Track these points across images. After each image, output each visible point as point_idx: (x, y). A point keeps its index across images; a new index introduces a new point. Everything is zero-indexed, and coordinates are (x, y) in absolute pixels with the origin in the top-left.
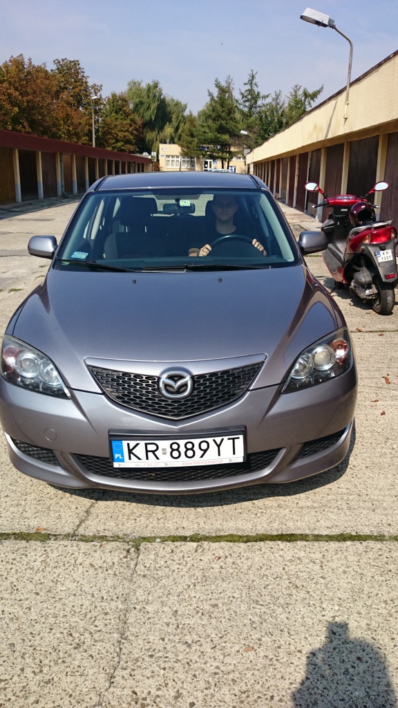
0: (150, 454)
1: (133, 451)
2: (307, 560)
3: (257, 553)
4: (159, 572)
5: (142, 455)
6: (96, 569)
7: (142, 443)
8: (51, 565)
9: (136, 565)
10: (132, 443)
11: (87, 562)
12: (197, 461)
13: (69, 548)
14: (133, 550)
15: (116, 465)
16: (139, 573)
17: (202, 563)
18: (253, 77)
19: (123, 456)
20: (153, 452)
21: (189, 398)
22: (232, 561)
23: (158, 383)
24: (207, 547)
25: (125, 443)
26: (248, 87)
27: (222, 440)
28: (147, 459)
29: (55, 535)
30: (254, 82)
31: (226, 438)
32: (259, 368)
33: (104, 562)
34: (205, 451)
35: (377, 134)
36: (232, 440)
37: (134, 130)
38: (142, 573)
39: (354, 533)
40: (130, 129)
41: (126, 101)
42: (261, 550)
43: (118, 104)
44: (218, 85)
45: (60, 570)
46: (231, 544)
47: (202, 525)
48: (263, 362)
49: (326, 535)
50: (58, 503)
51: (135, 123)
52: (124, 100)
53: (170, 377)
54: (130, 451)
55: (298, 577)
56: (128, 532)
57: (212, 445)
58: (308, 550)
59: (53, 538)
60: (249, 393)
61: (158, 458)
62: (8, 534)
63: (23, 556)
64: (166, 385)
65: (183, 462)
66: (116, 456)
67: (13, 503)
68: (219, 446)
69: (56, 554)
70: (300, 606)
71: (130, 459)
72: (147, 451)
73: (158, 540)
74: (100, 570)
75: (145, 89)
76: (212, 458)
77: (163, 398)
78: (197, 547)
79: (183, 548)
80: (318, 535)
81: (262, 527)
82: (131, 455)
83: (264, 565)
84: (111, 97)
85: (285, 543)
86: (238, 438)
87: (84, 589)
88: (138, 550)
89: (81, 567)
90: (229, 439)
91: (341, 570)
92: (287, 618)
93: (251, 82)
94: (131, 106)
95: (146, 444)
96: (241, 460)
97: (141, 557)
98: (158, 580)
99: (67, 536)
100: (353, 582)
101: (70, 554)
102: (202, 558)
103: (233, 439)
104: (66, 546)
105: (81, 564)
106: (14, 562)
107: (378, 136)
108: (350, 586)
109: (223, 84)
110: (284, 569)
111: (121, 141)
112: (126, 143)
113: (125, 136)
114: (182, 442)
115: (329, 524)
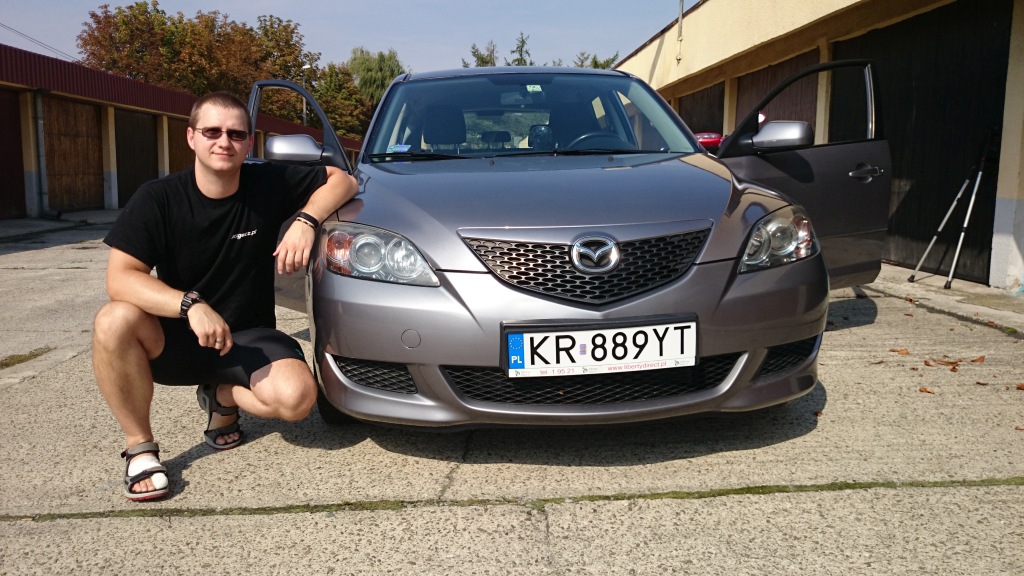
0: (563, 354)
1: (538, 351)
2: (797, 511)
3: (721, 508)
4: (586, 533)
5: (551, 357)
6: (490, 534)
7: (552, 336)
8: (420, 533)
9: (548, 526)
10: (538, 337)
11: (473, 527)
12: (629, 365)
13: (439, 514)
14: (535, 512)
15: (512, 373)
16: (555, 535)
17: (645, 521)
18: (523, 42)
19: (522, 359)
20: (567, 350)
21: (615, 273)
22: (688, 517)
23: (569, 253)
24: (644, 505)
25: (527, 337)
26: (517, 56)
27: (667, 329)
28: (558, 361)
29: (412, 503)
30: (524, 49)
31: (671, 327)
32: (706, 237)
33: (498, 526)
34: (641, 348)
35: (721, 80)
36: (679, 331)
37: (360, 113)
38: (561, 535)
39: (851, 482)
40: (355, 113)
41: (349, 75)
42: (726, 505)
43: (339, 78)
44: (476, 53)
45: (436, 538)
46: (679, 501)
47: (624, 484)
48: (709, 230)
49: (812, 486)
50: (401, 471)
51: (362, 105)
52: (347, 74)
53: (586, 245)
54: (534, 351)
55: (792, 529)
56: (520, 495)
57: (652, 337)
58: (794, 501)
59: (409, 506)
60: (695, 268)
61: (573, 361)
62: (339, 505)
63: (373, 526)
64: (582, 256)
65: (610, 366)
66: (513, 358)
67: (331, 474)
68: (661, 340)
69: (420, 521)
70: (811, 557)
71: (533, 363)
72: (558, 350)
73: (568, 501)
74: (497, 535)
75: (375, 59)
76: (651, 360)
77: (578, 274)
78: (630, 505)
79: (608, 507)
80: (801, 486)
81: (714, 482)
82: (536, 356)
83: (737, 519)
84: (327, 70)
85: (757, 496)
86: (689, 327)
87: (481, 555)
88: (544, 511)
89: (467, 532)
90: (676, 328)
91: (852, 517)
92: (801, 569)
93: (520, 49)
94: (357, 82)
95: (558, 338)
96: (691, 362)
97: (551, 518)
98: (590, 540)
99: (430, 502)
100: (876, 529)
101: (443, 520)
102: (642, 515)
103: (682, 329)
104: (434, 512)
105: (464, 530)
106: (361, 533)
107: (724, 82)
108: (873, 533)
109: (484, 52)
110: (768, 521)
111: (342, 128)
112: (348, 132)
113: (346, 122)
114: (609, 334)
115: (808, 475)
